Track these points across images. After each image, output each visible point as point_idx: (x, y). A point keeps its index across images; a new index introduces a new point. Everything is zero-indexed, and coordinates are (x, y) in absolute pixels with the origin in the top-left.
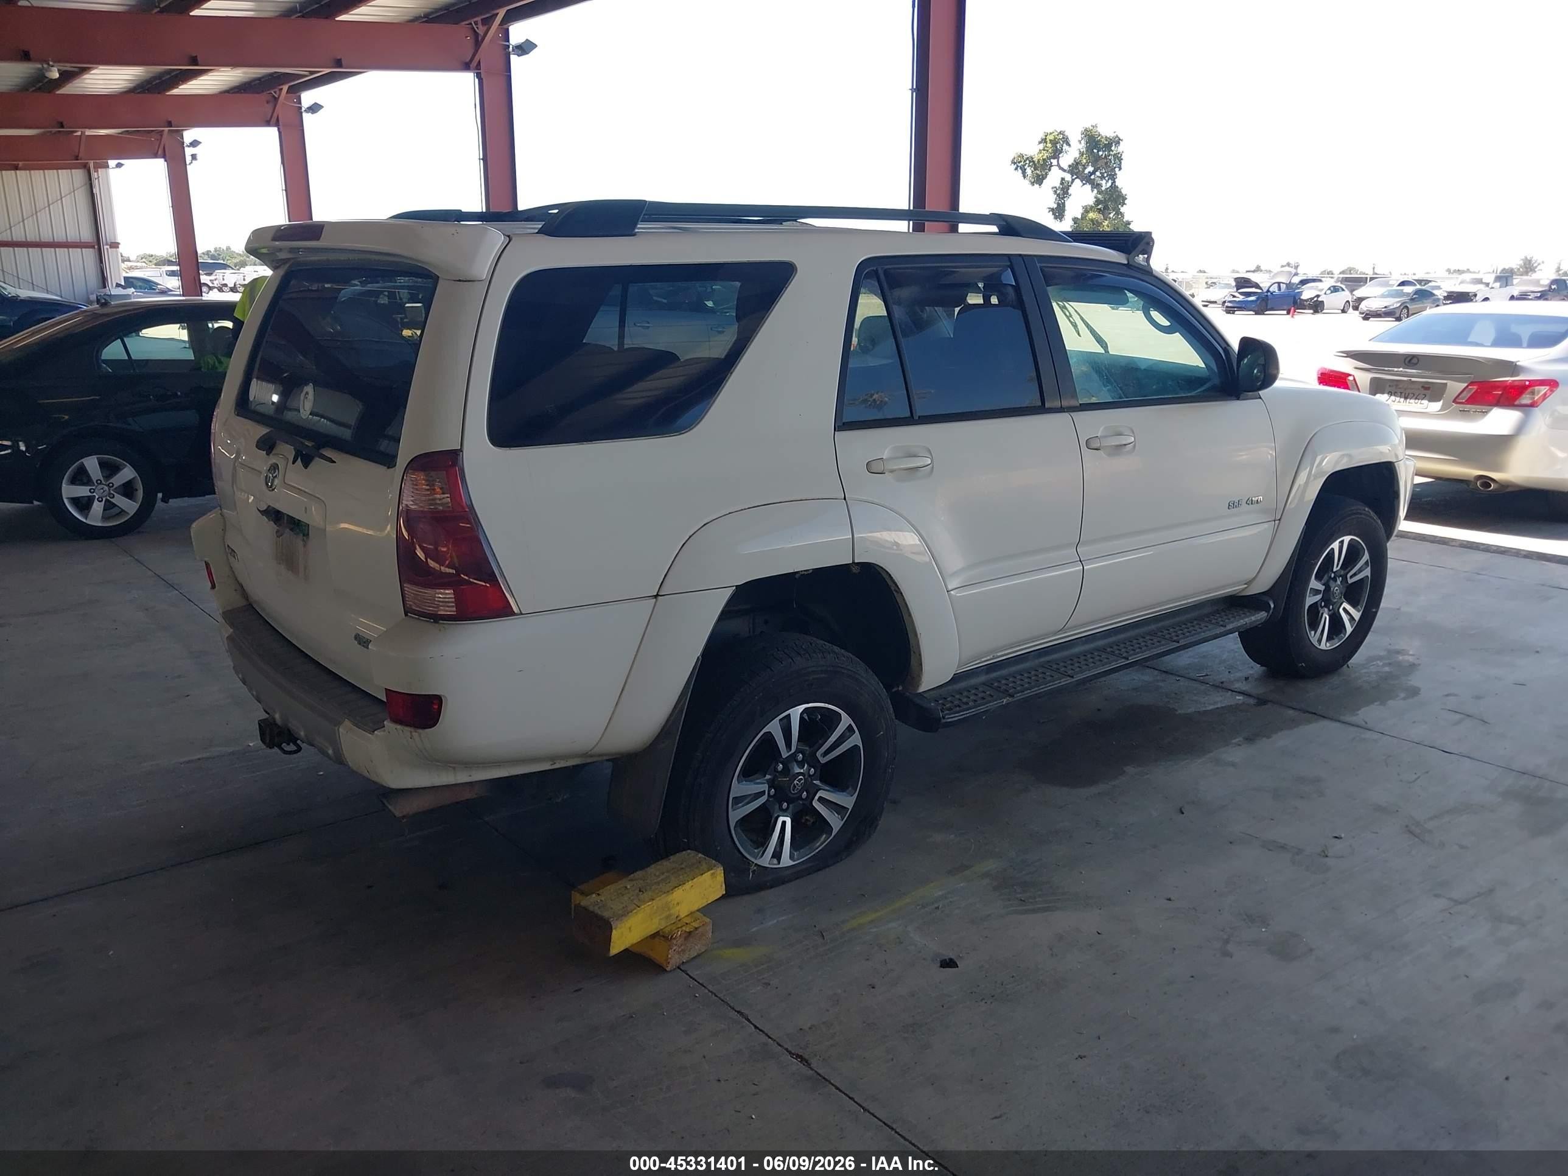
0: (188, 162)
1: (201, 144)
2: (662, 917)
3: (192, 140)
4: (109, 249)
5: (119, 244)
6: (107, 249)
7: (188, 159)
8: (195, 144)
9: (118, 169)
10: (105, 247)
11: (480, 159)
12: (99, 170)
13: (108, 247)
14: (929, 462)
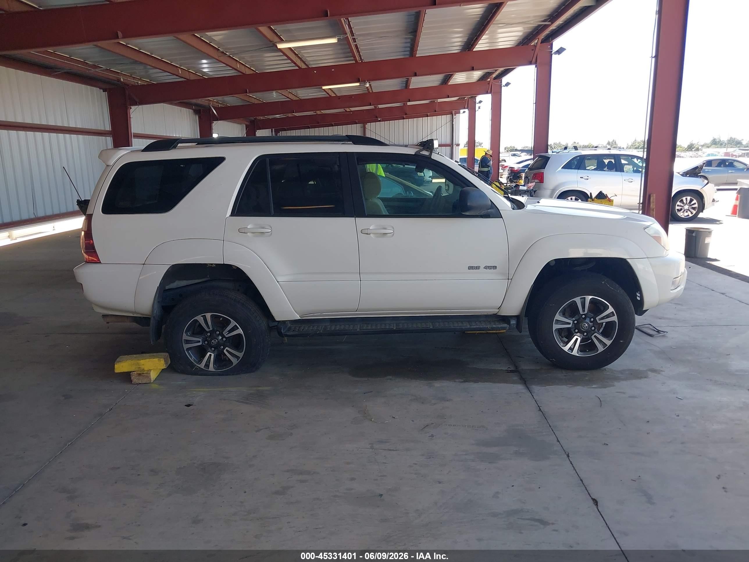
0: (476, 110)
1: (482, 102)
2: (136, 367)
3: (479, 101)
4: (456, 147)
5: (459, 144)
6: (455, 147)
7: (477, 108)
8: (480, 102)
9: (463, 114)
10: (454, 146)
11: (534, 103)
12: (457, 114)
13: (456, 146)
14: (270, 231)
